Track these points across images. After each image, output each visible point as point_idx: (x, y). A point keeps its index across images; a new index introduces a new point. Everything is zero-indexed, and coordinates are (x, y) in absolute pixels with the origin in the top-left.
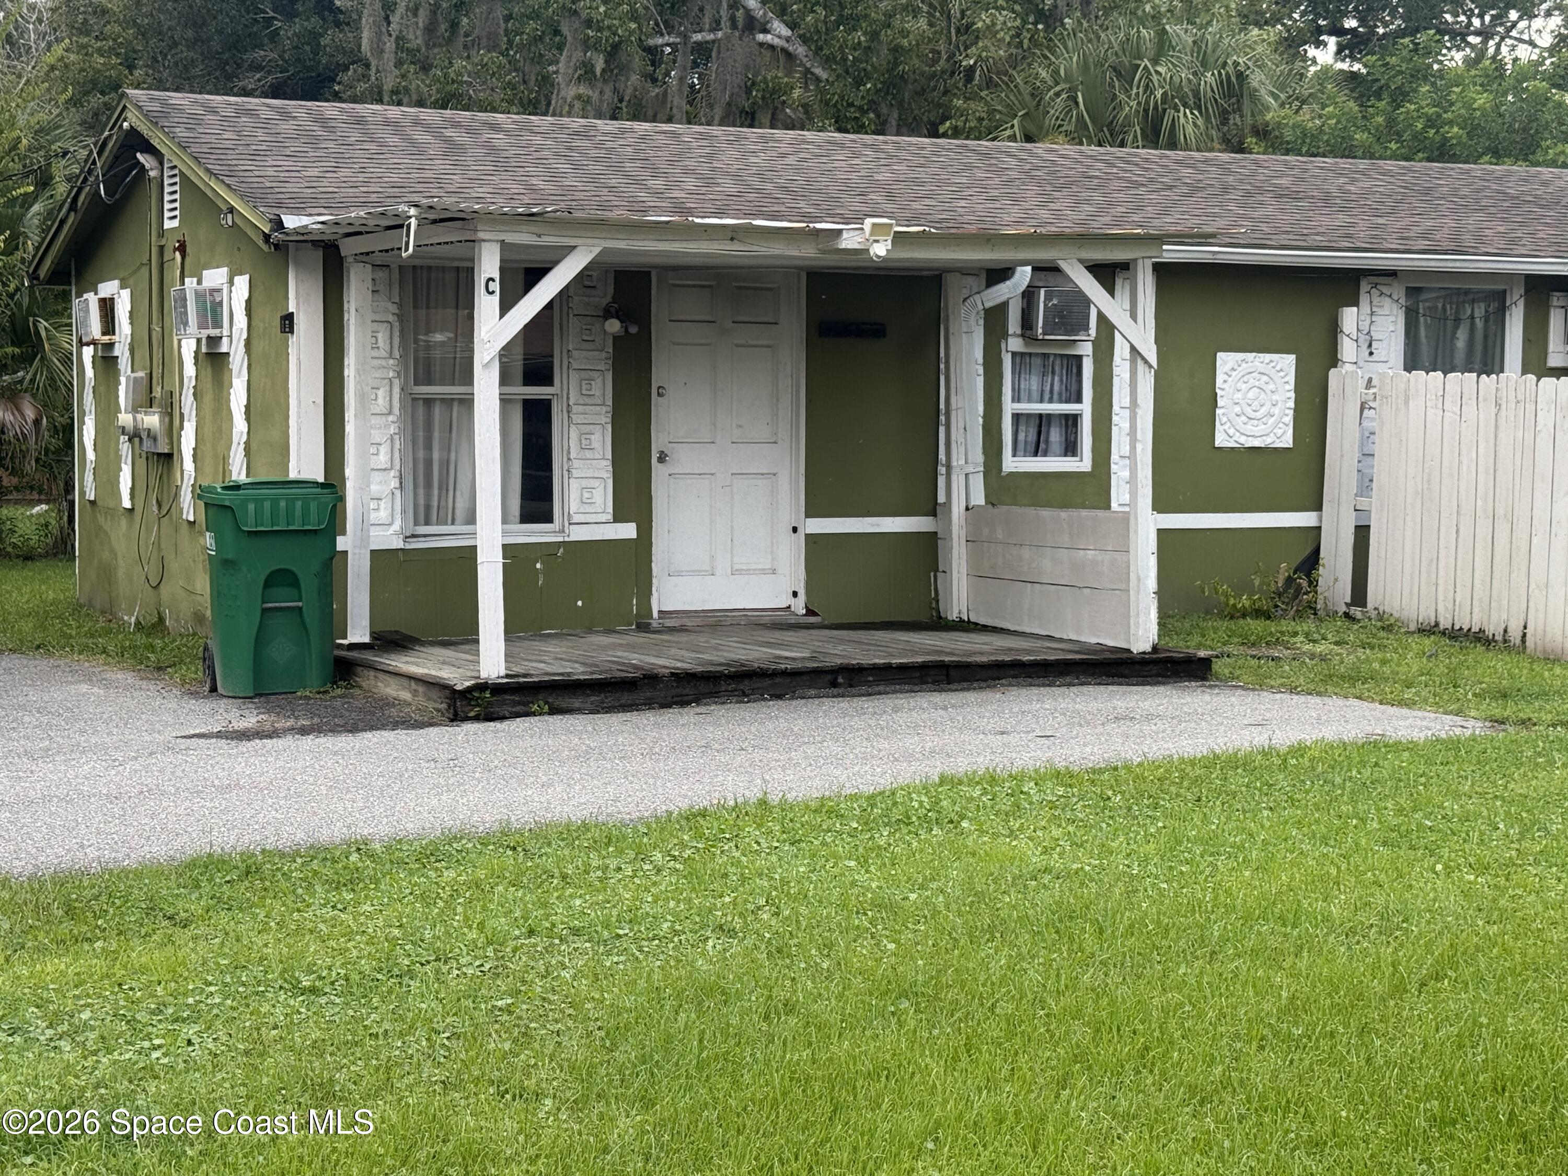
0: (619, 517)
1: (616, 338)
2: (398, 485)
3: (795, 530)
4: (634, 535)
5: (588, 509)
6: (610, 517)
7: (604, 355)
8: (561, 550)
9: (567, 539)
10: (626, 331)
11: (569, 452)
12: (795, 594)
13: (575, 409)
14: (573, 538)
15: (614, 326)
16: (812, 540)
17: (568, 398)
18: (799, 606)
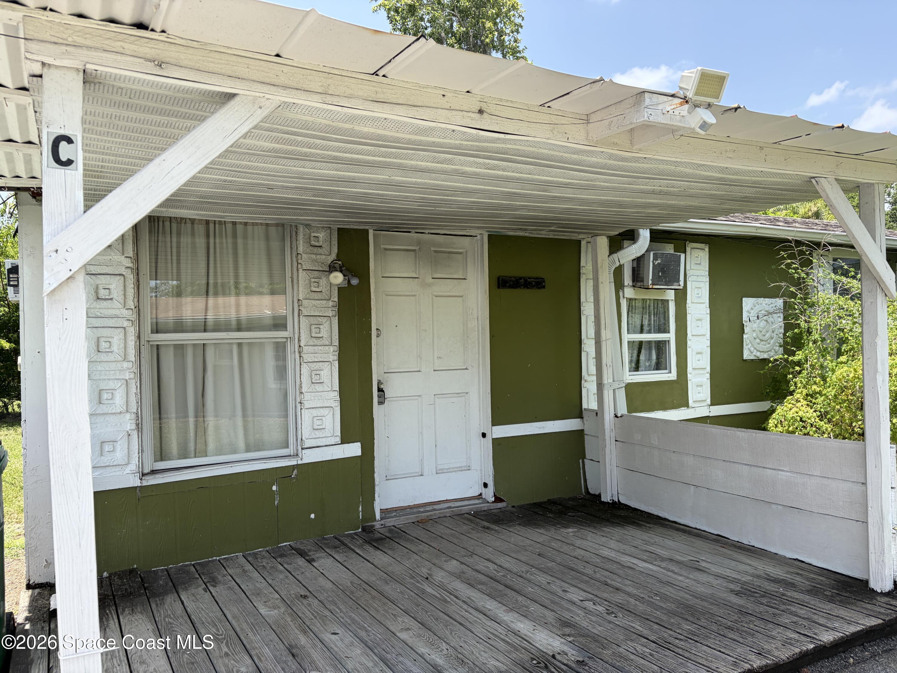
0: (345, 439)
1: (340, 290)
2: (134, 426)
3: (484, 435)
4: (359, 453)
5: (318, 434)
6: (338, 440)
7: (331, 304)
8: (295, 472)
9: (300, 462)
10: (349, 282)
11: (301, 387)
12: (485, 485)
13: (305, 349)
14: (306, 461)
15: (338, 278)
16: (497, 442)
17: (299, 340)
18: (489, 494)
